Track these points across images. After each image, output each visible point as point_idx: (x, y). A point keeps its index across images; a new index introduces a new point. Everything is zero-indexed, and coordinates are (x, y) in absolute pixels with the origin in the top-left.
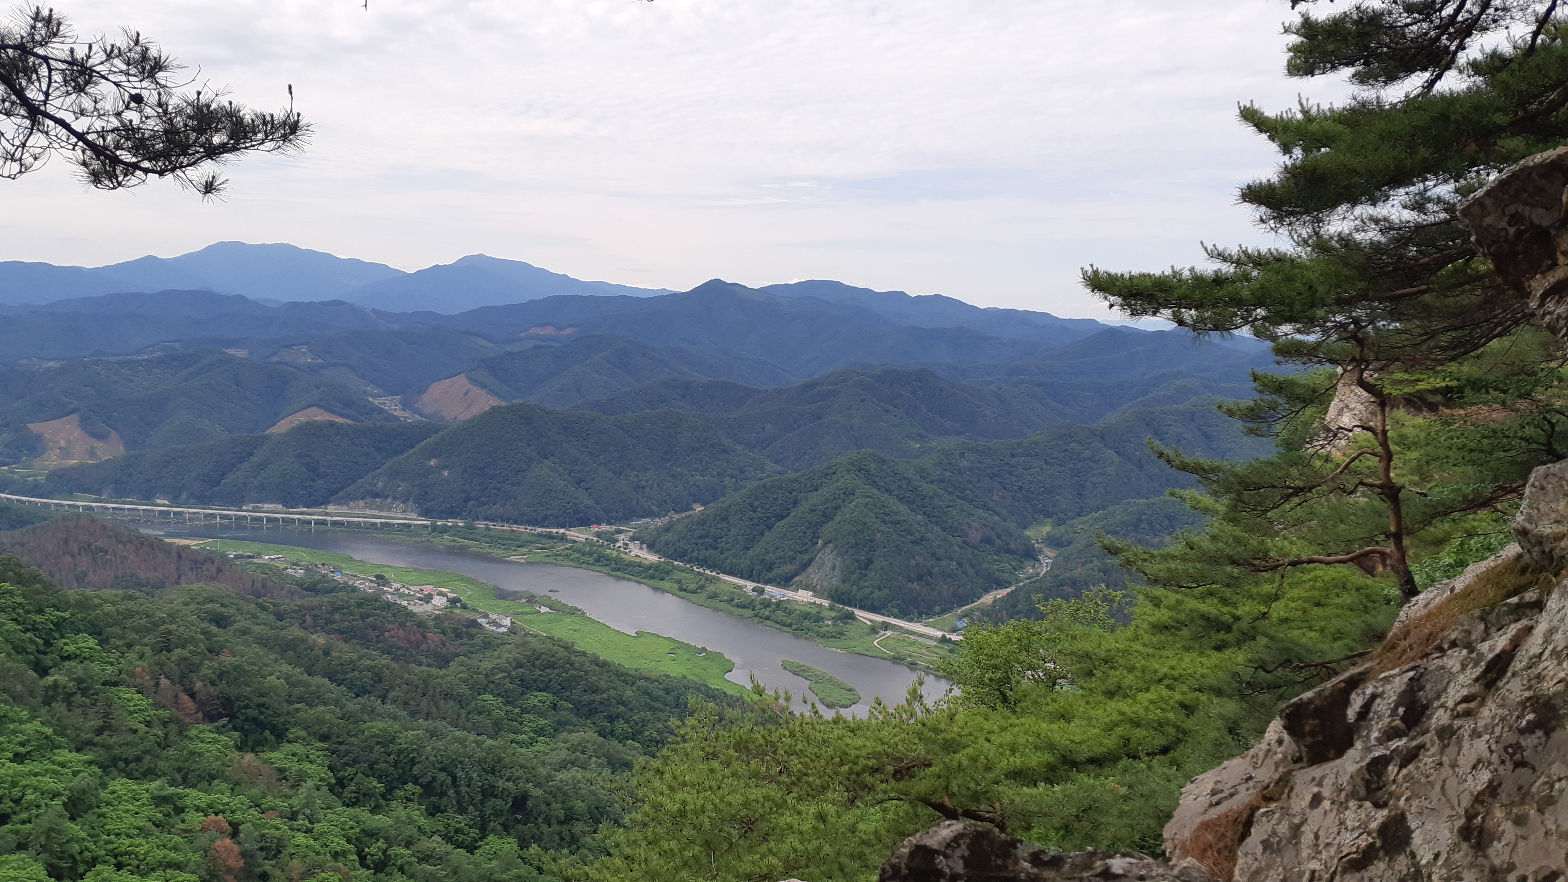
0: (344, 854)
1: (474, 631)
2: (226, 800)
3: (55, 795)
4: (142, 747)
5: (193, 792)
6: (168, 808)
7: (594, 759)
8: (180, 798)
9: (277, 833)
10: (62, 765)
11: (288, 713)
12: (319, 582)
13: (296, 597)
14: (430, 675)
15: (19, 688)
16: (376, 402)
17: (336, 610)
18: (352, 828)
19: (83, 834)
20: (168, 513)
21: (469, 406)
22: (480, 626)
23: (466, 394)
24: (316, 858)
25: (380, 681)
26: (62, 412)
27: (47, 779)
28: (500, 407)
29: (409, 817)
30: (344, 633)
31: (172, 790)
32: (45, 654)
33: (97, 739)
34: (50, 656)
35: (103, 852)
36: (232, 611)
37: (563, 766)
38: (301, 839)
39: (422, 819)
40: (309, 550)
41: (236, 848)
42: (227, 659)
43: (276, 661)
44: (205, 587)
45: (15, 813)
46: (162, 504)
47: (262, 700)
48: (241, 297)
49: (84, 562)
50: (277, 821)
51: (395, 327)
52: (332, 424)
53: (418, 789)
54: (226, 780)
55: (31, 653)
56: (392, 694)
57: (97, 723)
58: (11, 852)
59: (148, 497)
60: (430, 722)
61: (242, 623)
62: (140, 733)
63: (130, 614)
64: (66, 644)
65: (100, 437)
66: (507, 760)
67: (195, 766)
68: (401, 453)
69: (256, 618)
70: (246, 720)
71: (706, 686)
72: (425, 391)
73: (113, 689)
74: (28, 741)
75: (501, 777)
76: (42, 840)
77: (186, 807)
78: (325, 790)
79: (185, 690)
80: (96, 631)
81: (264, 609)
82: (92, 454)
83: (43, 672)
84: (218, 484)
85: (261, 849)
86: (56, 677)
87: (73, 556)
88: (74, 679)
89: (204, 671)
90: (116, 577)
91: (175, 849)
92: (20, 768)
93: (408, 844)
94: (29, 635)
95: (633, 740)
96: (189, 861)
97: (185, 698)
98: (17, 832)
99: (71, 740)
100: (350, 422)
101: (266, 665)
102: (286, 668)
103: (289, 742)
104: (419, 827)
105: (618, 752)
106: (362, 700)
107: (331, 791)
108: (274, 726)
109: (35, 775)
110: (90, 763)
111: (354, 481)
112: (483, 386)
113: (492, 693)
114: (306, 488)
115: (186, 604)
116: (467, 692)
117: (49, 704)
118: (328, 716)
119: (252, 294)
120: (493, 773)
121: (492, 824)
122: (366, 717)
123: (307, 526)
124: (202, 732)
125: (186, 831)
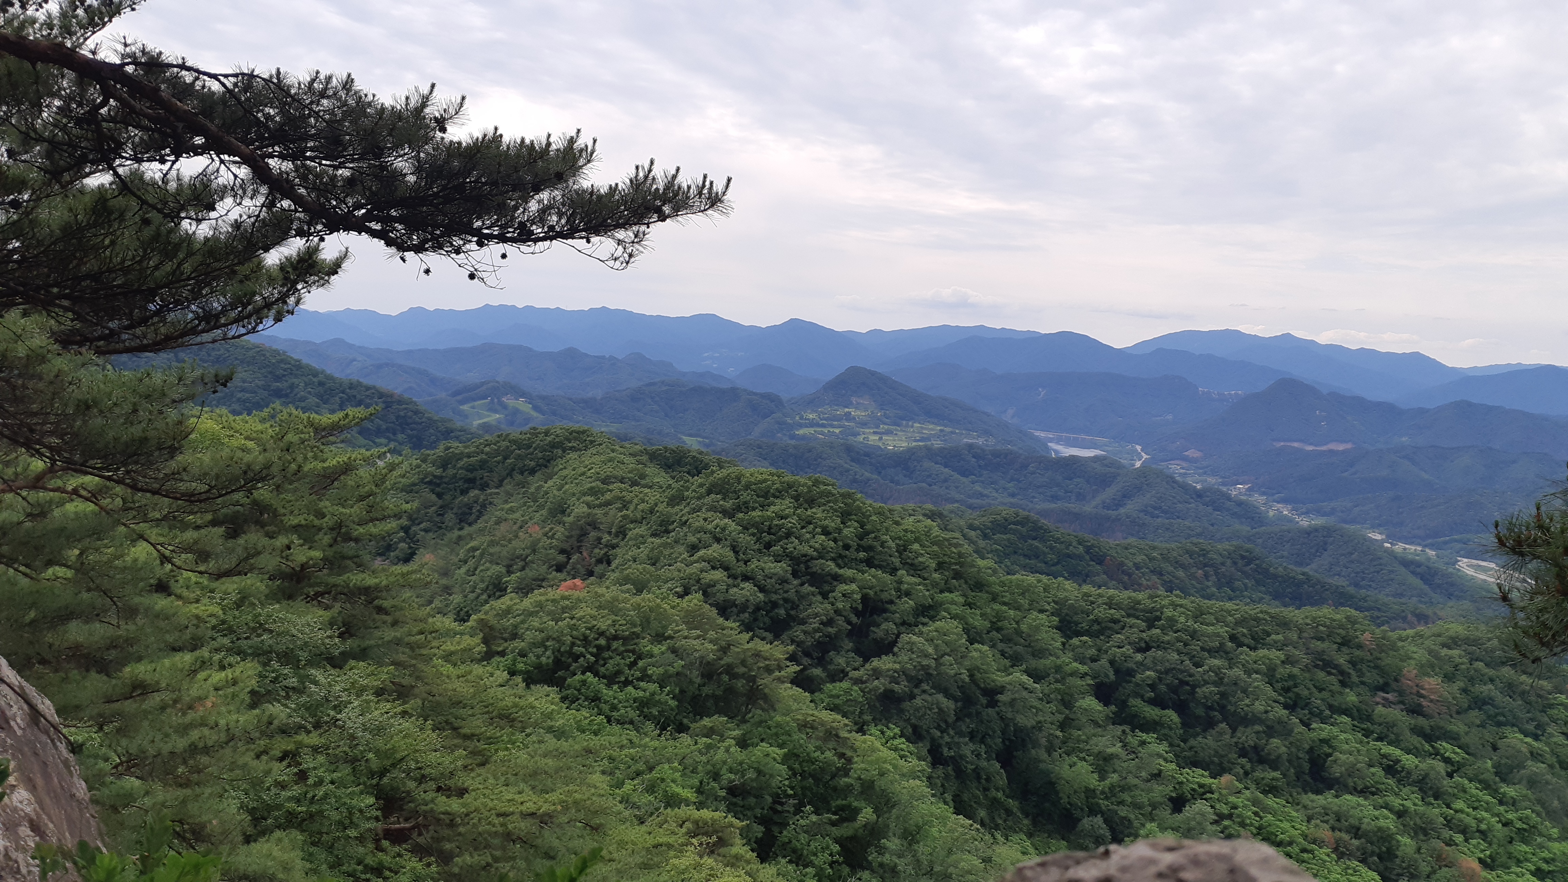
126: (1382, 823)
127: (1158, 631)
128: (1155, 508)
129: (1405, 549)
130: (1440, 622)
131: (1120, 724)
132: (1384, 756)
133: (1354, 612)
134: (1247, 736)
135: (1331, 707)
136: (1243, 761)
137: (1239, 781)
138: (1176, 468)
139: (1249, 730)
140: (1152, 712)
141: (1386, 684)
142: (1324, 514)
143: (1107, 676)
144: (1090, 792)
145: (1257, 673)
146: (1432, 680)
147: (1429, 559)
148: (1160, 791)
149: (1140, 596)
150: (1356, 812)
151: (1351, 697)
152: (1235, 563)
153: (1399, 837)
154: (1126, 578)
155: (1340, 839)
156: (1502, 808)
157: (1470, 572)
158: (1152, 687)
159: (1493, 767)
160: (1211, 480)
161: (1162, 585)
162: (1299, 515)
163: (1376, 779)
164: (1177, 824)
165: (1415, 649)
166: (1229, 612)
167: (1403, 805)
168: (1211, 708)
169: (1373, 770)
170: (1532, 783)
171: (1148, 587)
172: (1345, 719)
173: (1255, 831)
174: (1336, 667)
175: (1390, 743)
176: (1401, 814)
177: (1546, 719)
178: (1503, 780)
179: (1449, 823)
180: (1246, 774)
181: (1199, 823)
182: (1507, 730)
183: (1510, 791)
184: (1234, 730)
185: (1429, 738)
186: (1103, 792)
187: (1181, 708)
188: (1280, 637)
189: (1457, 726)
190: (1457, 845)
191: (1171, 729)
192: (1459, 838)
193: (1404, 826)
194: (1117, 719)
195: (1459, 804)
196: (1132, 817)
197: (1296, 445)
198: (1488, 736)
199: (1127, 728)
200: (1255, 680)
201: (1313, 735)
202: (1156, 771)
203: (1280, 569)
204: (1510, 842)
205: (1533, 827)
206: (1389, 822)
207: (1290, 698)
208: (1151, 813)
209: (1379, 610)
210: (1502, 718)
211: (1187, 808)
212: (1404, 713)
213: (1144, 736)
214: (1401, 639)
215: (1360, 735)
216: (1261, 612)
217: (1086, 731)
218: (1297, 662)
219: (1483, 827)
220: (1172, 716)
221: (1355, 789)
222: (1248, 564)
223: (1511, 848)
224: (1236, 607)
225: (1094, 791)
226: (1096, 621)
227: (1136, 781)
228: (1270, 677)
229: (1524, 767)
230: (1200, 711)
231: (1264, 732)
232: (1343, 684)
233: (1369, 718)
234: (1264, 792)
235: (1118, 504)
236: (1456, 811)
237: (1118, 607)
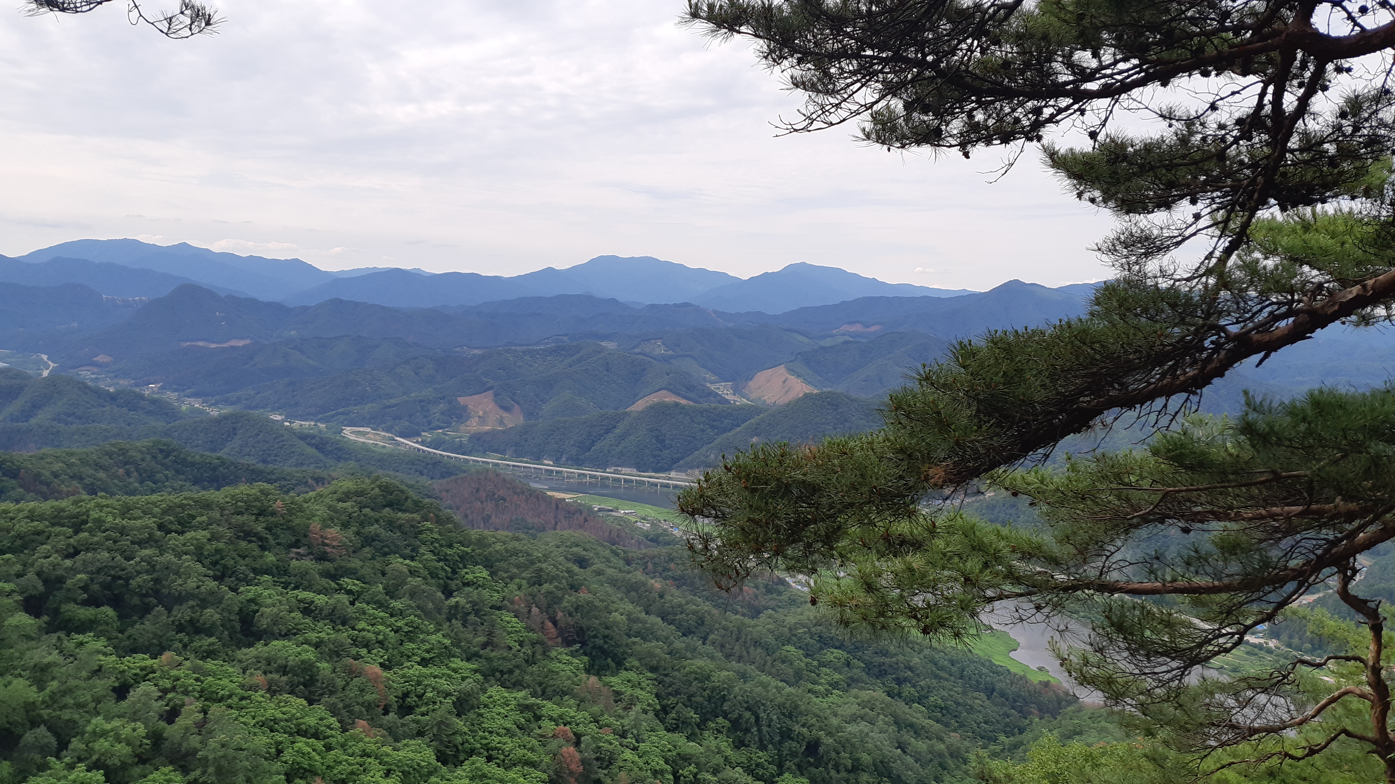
0: (662, 772)
1: (781, 588)
2: (572, 714)
3: (448, 695)
4: (513, 662)
5: (549, 704)
6: (529, 715)
7: (882, 717)
8: (539, 708)
9: (611, 748)
10: (455, 671)
11: (627, 645)
12: (661, 535)
13: (642, 546)
14: (743, 624)
15: (430, 605)
16: (712, 387)
17: (672, 560)
18: (669, 751)
19: (466, 729)
20: (552, 471)
21: (787, 392)
22: (788, 585)
23: (784, 382)
24: (639, 773)
25: (703, 623)
26: (483, 389)
27: (443, 681)
28: (811, 394)
29: (718, 747)
30: (677, 580)
31: (533, 700)
32: (452, 580)
33: (482, 652)
34: (455, 582)
35: (479, 746)
36: (591, 555)
37: (854, 719)
38: (628, 754)
39: (729, 750)
40: (655, 508)
41: (578, 756)
42: (584, 596)
43: (621, 599)
44: (573, 533)
45: (417, 706)
46: (548, 465)
47: (607, 632)
48: (614, 300)
49: (490, 506)
50: (611, 737)
51: (731, 325)
52: (677, 405)
53: (727, 724)
54: (574, 696)
55: (442, 579)
56: (712, 637)
57: (482, 639)
58: (412, 738)
59: (538, 458)
60: (741, 664)
61: (598, 566)
62: (514, 650)
63: (515, 553)
64: (467, 573)
65: (507, 409)
66: (803, 708)
67: (551, 682)
68: (730, 430)
69: (610, 562)
70: (594, 647)
71: (990, 661)
72: (751, 379)
73: (497, 612)
74: (432, 649)
75: (797, 723)
76: (435, 730)
77: (543, 716)
78: (651, 715)
79: (549, 618)
80: (488, 564)
81: (617, 554)
82: (501, 422)
83: (448, 593)
84: (589, 450)
85: (597, 759)
86: (458, 599)
87: (482, 502)
88: (471, 602)
89: (565, 604)
90: (511, 521)
91: (532, 750)
92: (424, 670)
93: (715, 772)
94: (441, 564)
95: (919, 703)
96: (541, 761)
97: (550, 624)
98: (417, 722)
99: (464, 651)
100: (691, 403)
101: (613, 602)
102: (630, 607)
103: (626, 670)
104: (726, 757)
105: (904, 712)
106: (687, 640)
107: (657, 715)
108: (615, 655)
109: (435, 677)
110: (476, 671)
111: (692, 453)
112: (799, 376)
113: (794, 645)
114: (655, 456)
115: (558, 547)
116: (774, 642)
117: (450, 621)
118: (658, 651)
119: (622, 298)
120: (791, 718)
121: (787, 763)
122: (689, 655)
123: (654, 488)
124: (560, 654)
125: (542, 736)
126: (304, 656)
127: (86, 534)
128: (69, 415)
129: (301, 425)
130: (335, 482)
131: (54, 632)
132: (300, 601)
133: (266, 486)
134: (183, 613)
135: (254, 570)
136: (181, 635)
137: (179, 654)
138: (86, 374)
139: (184, 606)
140: (85, 613)
141: (298, 541)
142: (232, 404)
143: (35, 587)
144: (29, 707)
145: (186, 554)
146: (332, 530)
147: (320, 431)
148: (102, 685)
149: (64, 504)
150: (283, 654)
151: (270, 558)
152: (154, 457)
153: (319, 664)
154: (44, 488)
155: (272, 679)
156: (393, 620)
157: (353, 437)
158: (85, 588)
159: (384, 589)
160: (124, 383)
161: (84, 489)
162: (209, 406)
163: (296, 621)
164: (122, 711)
165: (317, 507)
166: (154, 504)
167: (318, 637)
168: (146, 595)
169: (293, 615)
170: (412, 594)
171: (68, 494)
172: (266, 577)
173: (197, 695)
174: (256, 535)
175: (304, 590)
176: (317, 645)
177: (418, 543)
178: (392, 598)
179: (355, 642)
180: (185, 646)
181: (144, 704)
182: (391, 558)
183: (397, 604)
184: (169, 610)
185: (334, 577)
186: (43, 702)
187: (116, 602)
188: (204, 518)
189: (355, 563)
190: (362, 657)
191: (107, 624)
192: (364, 651)
193: (321, 653)
194: (50, 629)
195: (362, 625)
196: (76, 717)
197: (201, 344)
198: (378, 565)
199: (62, 634)
200: (186, 560)
201: (242, 598)
202: (96, 668)
203: (197, 457)
204: (401, 644)
205: (417, 628)
206: (309, 654)
207: (218, 570)
208: (95, 708)
209: (285, 479)
210: (386, 549)
211: (132, 693)
212: (313, 562)
213: (80, 637)
214: (306, 501)
215: (280, 588)
216: (185, 499)
217: (18, 647)
218: (222, 537)
219: (381, 637)
220: (108, 611)
221: (280, 635)
222: (167, 456)
223: (402, 649)
224: (160, 498)
225: (33, 703)
226: (20, 536)
227: (76, 682)
228: (199, 556)
229: (406, 584)
230: (136, 601)
231: (198, 605)
232: (263, 548)
233: (286, 572)
234: (203, 658)
235: (27, 415)
236: (360, 631)
237: (41, 518)
